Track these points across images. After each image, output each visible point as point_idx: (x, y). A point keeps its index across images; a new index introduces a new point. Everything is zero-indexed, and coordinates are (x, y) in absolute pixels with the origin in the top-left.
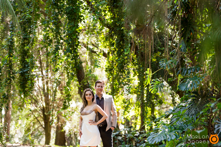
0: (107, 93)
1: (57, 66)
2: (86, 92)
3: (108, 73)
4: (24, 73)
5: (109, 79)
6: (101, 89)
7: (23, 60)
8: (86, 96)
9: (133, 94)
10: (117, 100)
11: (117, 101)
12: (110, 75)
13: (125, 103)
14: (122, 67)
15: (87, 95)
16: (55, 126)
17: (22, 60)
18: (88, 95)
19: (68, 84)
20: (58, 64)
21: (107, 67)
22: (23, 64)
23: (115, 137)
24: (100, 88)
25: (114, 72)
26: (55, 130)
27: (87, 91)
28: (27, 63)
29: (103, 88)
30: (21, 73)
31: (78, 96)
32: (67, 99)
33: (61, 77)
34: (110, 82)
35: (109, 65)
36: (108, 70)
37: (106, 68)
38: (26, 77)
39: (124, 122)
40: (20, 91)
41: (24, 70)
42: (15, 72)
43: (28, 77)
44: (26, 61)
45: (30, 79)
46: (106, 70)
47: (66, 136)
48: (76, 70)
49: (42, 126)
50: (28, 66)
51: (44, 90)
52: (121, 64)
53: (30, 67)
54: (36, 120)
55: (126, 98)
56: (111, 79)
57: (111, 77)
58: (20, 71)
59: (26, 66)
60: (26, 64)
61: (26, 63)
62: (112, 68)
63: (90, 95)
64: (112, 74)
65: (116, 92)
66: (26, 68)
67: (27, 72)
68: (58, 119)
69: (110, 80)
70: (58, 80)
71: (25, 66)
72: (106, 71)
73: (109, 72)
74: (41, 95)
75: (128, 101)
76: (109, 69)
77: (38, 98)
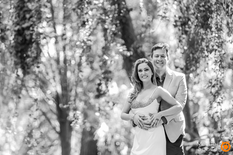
0: (177, 67)
1: (85, 16)
2: (138, 65)
3: (179, 30)
4: (23, 29)
5: (180, 41)
6: (161, 61)
7: (20, 5)
8: (140, 73)
9: (226, 68)
10: (196, 80)
11: (197, 82)
12: (182, 34)
13: (214, 86)
14: (206, 19)
15: (141, 71)
16: (80, 130)
17: (18, 6)
18: (143, 71)
19: (106, 49)
20: (87, 13)
21: (177, 19)
22: (21, 12)
23: (192, 150)
24: (159, 58)
25: (190, 28)
26: (80, 136)
27: (140, 63)
28: (29, 11)
29: (166, 58)
30: (18, 30)
31: (123, 73)
32: (104, 78)
33: (91, 38)
34: (183, 47)
35: (180, 14)
36: (179, 24)
37: (176, 21)
38: (28, 38)
39: (208, 123)
40: (16, 64)
41: (24, 24)
42: (5, 28)
43: (31, 38)
44: (27, 7)
45: (34, 41)
46: (175, 24)
47: (99, 149)
48: (120, 23)
49: (54, 128)
50: (31, 17)
51: (58, 61)
52: (204, 13)
53: (34, 19)
54: (43, 118)
55: (215, 78)
56: (184, 41)
57: (184, 38)
58: (16, 26)
59: (28, 16)
60: (26, 13)
61: (26, 11)
62: (187, 19)
63: (147, 70)
64: (186, 32)
65: (194, 66)
66: (27, 21)
67: (28, 28)
68: (86, 116)
69: (183, 44)
70: (86, 43)
71: (24, 16)
72: (175, 26)
73: (181, 28)
74: (53, 72)
75: (218, 83)
76: (181, 22)
77: (47, 78)
